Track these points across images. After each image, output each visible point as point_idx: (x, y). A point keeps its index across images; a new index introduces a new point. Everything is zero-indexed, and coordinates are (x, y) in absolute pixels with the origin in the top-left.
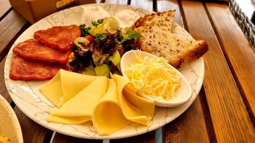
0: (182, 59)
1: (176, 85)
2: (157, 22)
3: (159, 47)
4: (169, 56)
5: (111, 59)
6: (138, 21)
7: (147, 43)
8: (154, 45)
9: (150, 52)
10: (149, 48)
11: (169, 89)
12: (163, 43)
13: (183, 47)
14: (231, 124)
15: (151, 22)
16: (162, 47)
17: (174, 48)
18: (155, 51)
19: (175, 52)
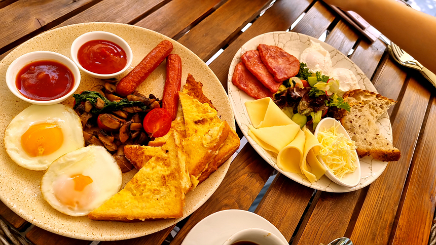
0: (368, 153)
1: (349, 170)
2: (371, 103)
3: (357, 129)
4: (360, 143)
5: (312, 114)
6: (355, 91)
7: (349, 118)
8: (354, 125)
9: (347, 129)
10: (349, 124)
11: (342, 169)
12: (363, 128)
13: (378, 143)
14: (374, 218)
15: (365, 100)
16: (360, 131)
17: (369, 139)
18: (351, 130)
19: (367, 143)
